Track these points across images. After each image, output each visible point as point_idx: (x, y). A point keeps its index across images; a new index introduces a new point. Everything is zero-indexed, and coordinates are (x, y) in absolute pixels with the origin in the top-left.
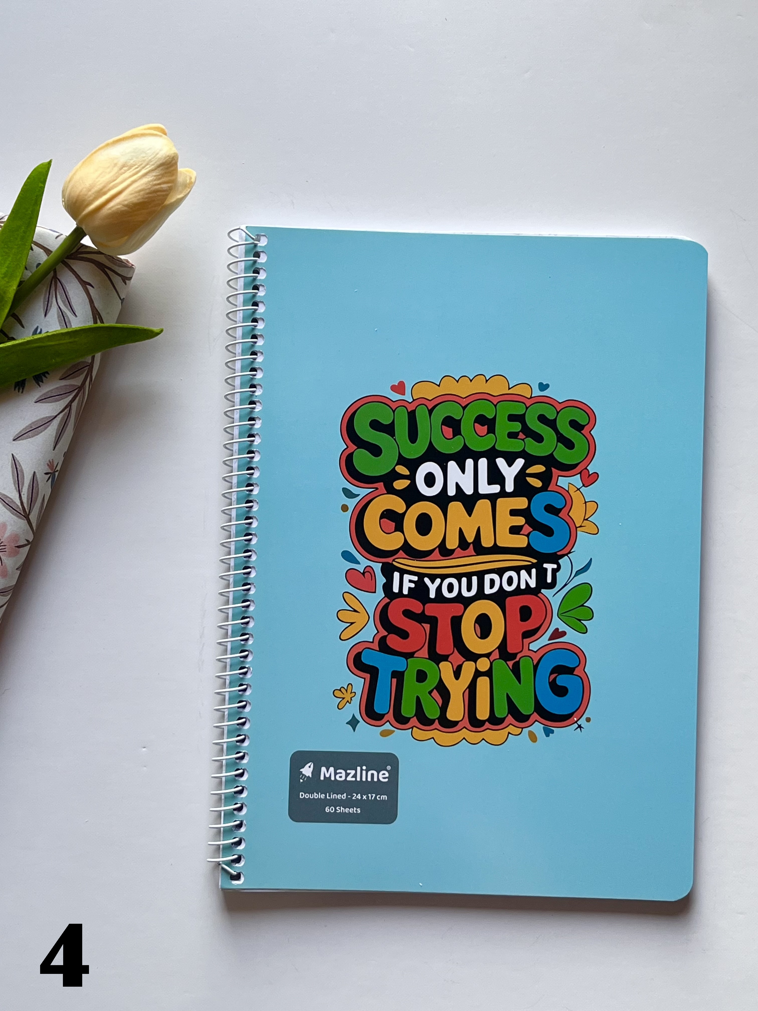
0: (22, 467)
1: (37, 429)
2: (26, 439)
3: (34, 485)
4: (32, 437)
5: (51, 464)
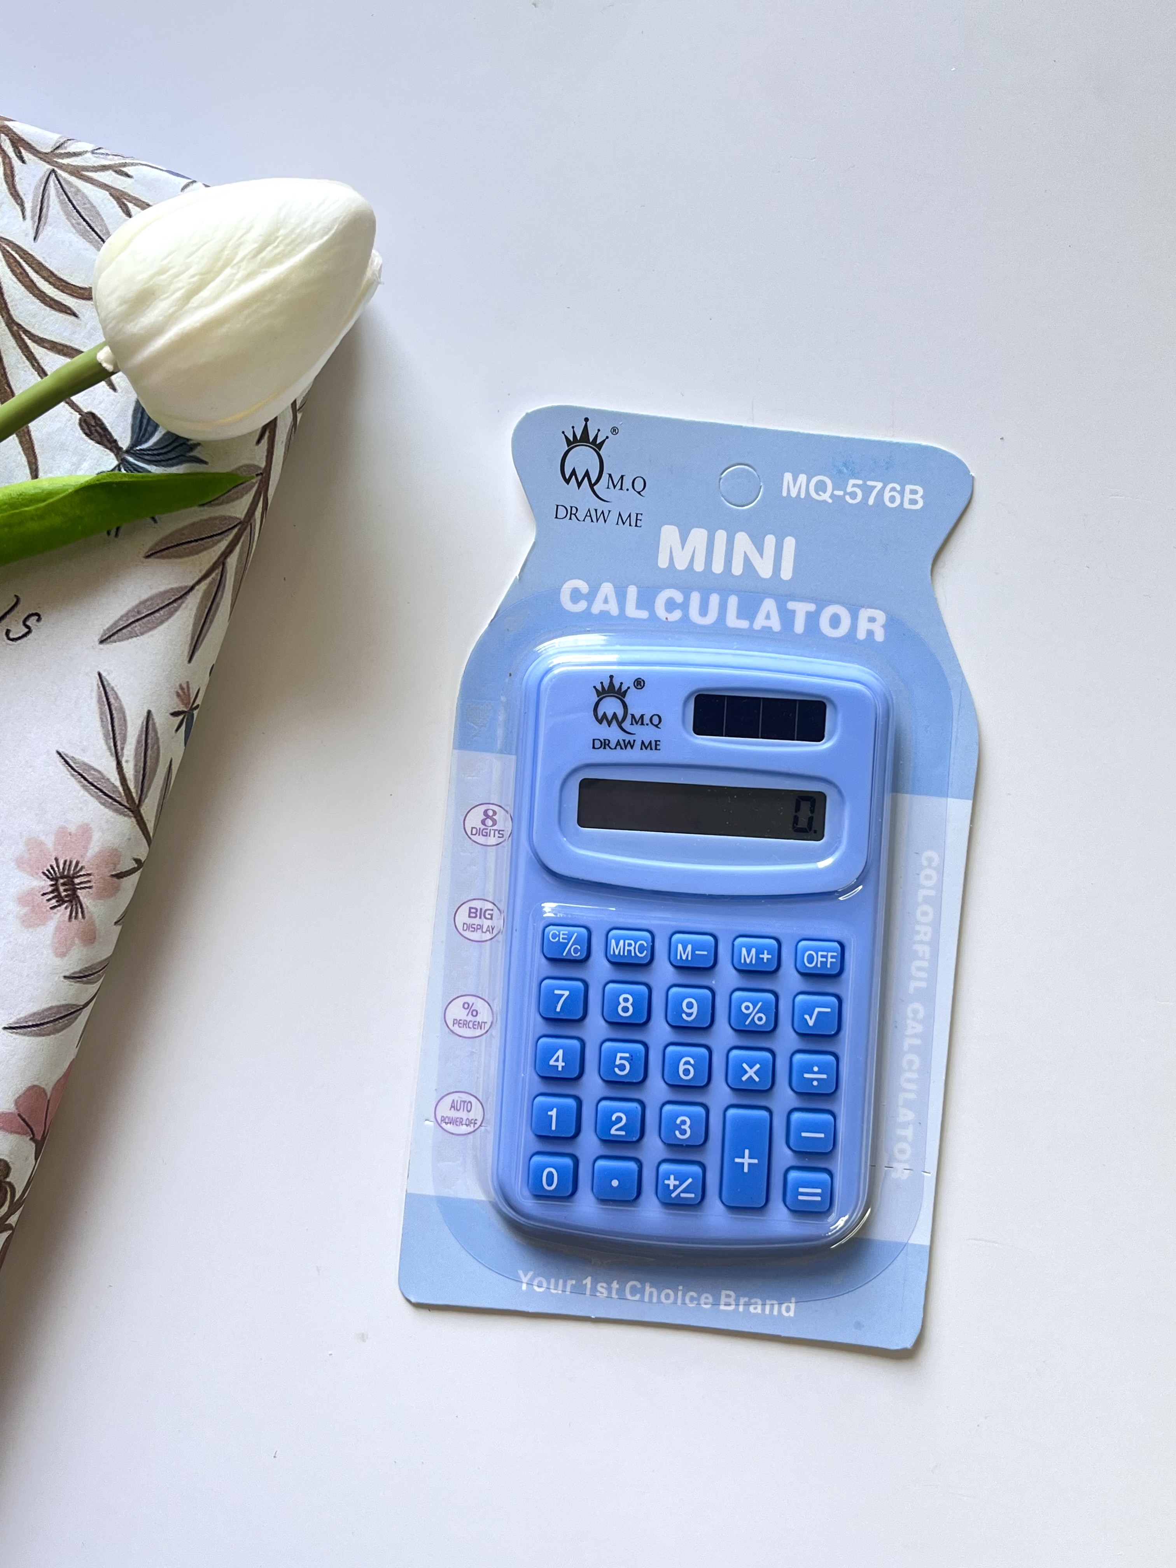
0: (120, 700)
1: (152, 616)
2: (128, 639)
3: (149, 741)
4: (142, 634)
5: (184, 693)
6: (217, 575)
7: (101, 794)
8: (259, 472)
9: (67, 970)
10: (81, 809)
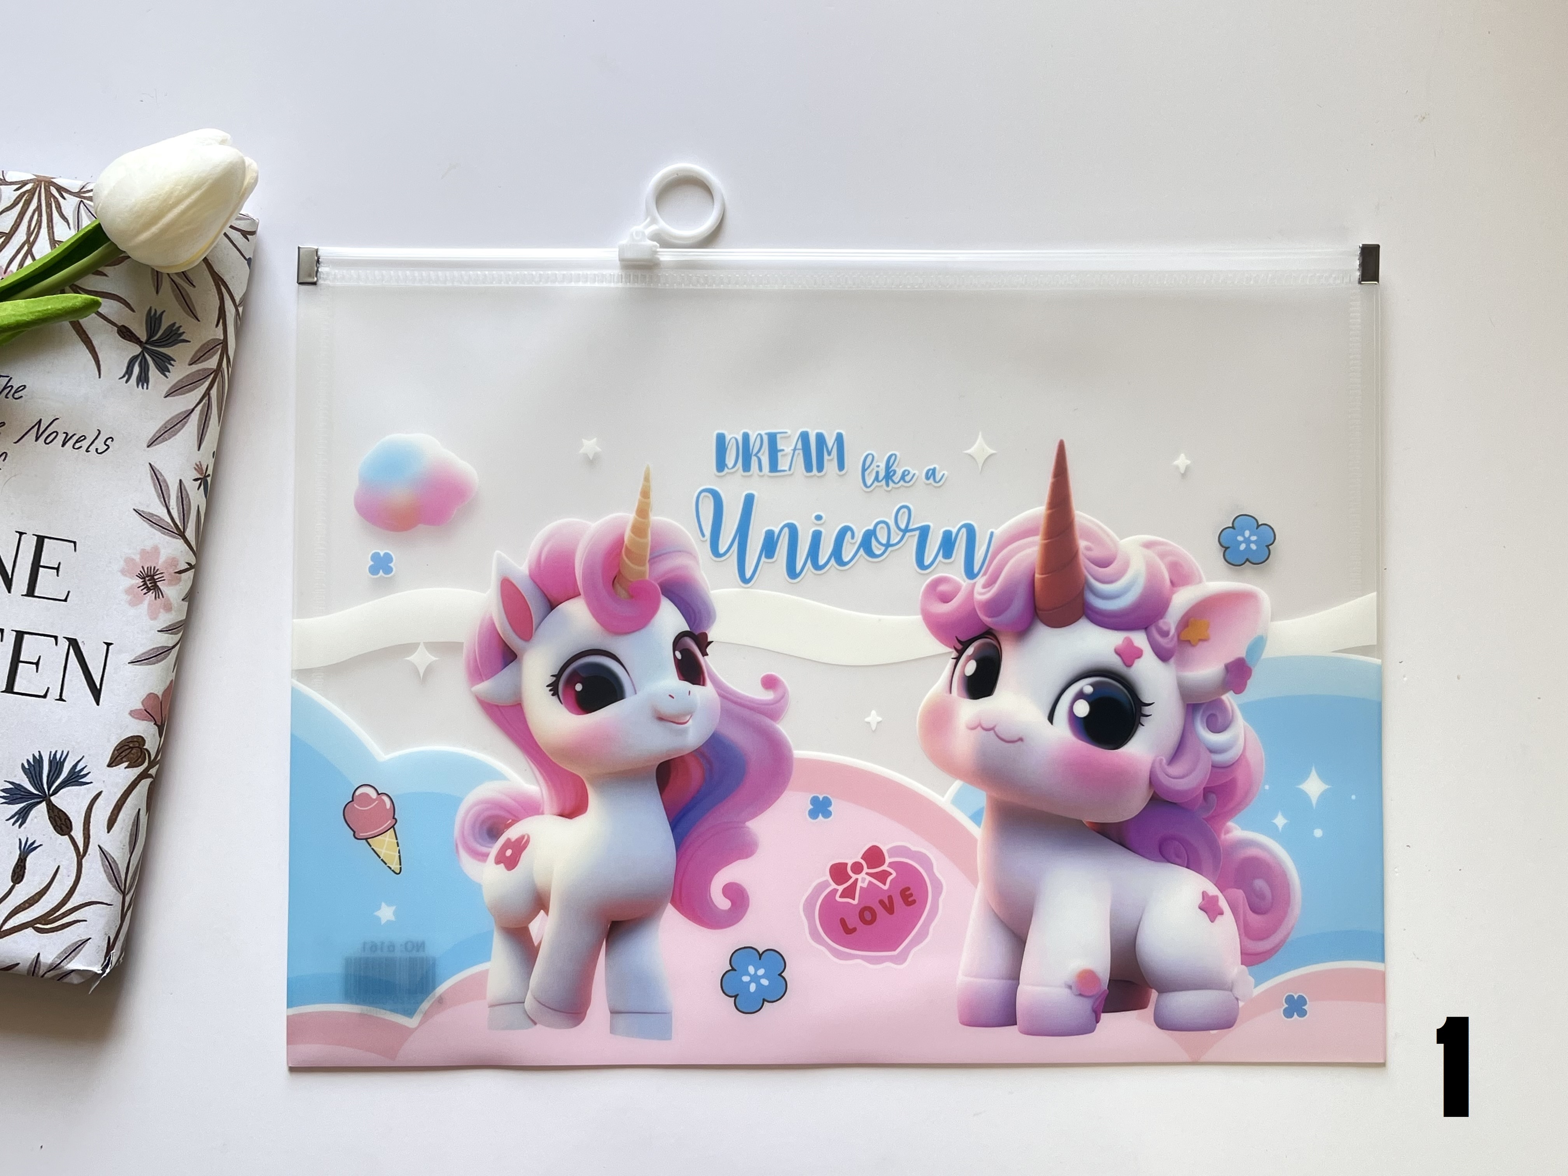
0: (163, 476)
1: (173, 428)
2: (162, 442)
3: (183, 496)
4: (170, 438)
5: (199, 468)
6: (206, 401)
7: (161, 528)
8: (220, 342)
9: (158, 627)
10: (152, 538)
